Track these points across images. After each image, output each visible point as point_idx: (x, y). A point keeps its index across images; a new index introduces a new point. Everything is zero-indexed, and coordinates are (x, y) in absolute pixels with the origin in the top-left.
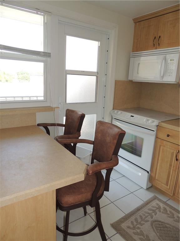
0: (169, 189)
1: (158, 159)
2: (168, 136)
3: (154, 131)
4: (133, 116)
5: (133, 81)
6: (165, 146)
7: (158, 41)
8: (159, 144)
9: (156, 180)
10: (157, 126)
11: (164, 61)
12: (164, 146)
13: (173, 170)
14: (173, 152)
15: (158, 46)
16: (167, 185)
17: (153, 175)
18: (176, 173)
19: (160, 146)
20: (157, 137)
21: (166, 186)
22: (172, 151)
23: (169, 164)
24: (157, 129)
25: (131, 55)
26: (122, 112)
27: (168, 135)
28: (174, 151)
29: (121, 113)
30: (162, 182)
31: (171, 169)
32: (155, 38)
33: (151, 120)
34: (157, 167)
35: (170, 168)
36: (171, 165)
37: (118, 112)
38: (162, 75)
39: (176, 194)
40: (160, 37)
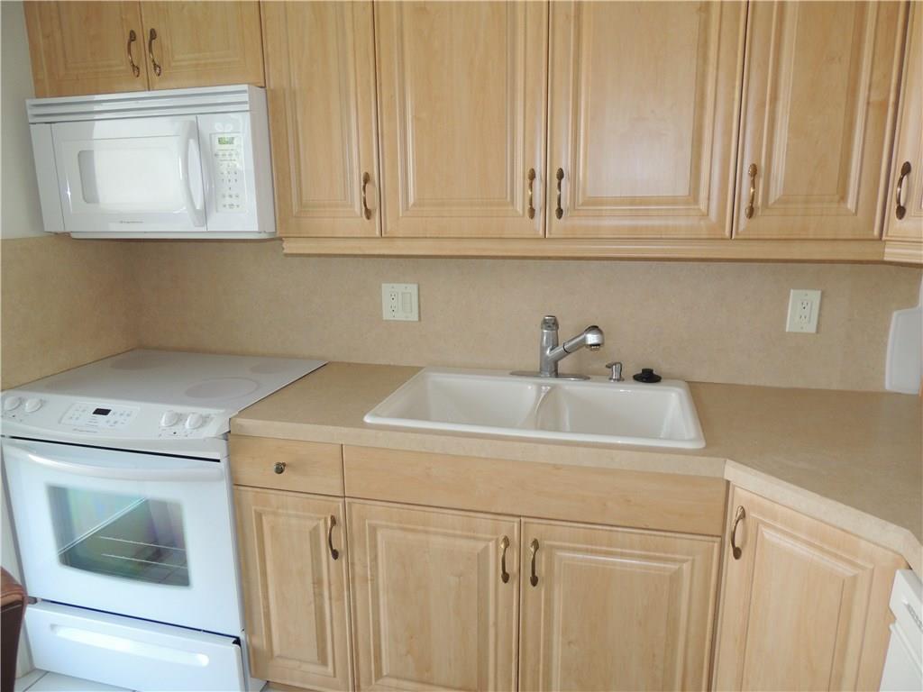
0: (335, 676)
1: (264, 574)
2: (280, 469)
3: (218, 461)
4: (104, 412)
5: (74, 236)
6: (280, 511)
7: (150, 50)
8: (253, 508)
9: (278, 657)
10: (227, 436)
11: (193, 143)
12: (275, 514)
13: (330, 598)
14: (316, 529)
15: (153, 75)
16: (324, 663)
17: (260, 641)
18: (344, 604)
19: (259, 516)
20: (236, 484)
21: (320, 669)
22: (310, 524)
23: (309, 580)
24: (228, 447)
25: (29, 112)
26: (45, 396)
27: (278, 464)
28: (315, 524)
29: (42, 403)
30: (300, 661)
31: (321, 595)
32: (133, 37)
33: (192, 413)
34: (267, 607)
35: (318, 595)
36: (318, 582)
37: (21, 401)
38: (199, 206)
39: (363, 686)
40: (153, 34)
